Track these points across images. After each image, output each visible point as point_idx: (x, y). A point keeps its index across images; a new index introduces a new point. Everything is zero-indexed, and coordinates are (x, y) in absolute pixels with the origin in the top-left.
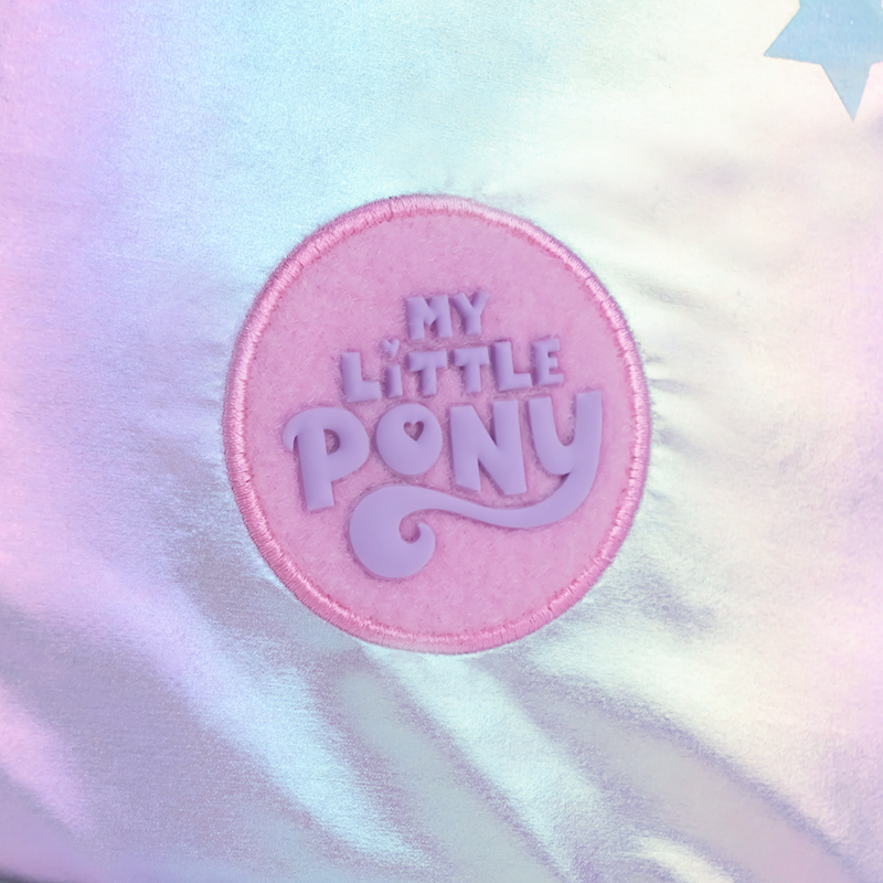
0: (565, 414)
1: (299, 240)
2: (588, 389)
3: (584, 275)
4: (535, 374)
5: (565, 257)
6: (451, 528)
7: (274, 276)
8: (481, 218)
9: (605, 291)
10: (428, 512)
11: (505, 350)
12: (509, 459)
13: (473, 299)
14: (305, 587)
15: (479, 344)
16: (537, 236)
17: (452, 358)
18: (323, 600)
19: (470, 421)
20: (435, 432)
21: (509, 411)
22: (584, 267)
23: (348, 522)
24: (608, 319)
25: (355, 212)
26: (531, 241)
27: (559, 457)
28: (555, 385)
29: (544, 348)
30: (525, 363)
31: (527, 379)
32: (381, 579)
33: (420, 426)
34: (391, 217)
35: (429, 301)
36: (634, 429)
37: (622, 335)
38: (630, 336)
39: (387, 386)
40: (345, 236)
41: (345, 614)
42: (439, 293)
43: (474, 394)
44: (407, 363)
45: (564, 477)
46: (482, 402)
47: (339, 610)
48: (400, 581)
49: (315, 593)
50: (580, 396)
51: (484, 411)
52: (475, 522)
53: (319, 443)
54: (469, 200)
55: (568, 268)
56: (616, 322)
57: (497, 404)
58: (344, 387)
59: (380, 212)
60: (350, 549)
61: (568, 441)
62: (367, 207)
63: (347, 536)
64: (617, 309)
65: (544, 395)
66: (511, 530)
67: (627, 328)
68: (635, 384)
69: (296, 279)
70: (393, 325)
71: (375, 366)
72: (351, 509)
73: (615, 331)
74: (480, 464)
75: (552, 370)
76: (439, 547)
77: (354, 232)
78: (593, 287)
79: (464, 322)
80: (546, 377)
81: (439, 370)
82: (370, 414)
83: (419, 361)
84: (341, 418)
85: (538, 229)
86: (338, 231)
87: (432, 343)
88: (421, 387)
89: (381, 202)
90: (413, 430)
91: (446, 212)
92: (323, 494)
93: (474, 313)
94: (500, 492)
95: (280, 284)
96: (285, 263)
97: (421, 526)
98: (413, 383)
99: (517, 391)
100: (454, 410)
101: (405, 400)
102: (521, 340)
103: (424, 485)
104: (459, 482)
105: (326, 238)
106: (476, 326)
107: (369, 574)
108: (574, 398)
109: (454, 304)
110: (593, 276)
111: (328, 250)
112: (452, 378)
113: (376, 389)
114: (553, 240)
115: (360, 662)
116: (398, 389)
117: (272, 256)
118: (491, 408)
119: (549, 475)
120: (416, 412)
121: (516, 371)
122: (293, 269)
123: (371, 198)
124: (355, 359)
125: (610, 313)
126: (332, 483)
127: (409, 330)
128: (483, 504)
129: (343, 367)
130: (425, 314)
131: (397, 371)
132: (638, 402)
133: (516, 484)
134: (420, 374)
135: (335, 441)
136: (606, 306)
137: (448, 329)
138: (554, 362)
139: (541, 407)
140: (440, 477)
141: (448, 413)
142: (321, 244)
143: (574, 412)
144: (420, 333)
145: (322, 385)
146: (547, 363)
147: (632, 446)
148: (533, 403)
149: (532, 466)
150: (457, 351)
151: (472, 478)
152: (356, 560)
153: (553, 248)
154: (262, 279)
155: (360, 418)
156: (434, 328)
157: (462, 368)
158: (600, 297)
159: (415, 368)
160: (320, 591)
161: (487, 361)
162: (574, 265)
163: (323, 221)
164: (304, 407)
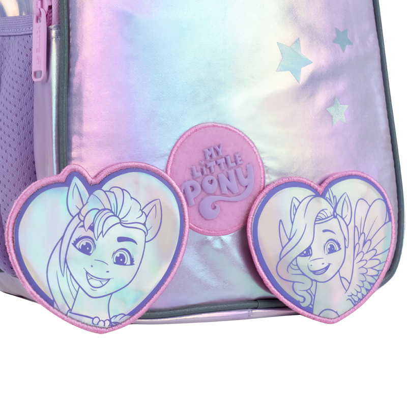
0: (245, 171)
1: (176, 141)
2: (249, 163)
3: (243, 135)
4: (236, 162)
5: (238, 132)
6: (223, 204)
7: (172, 151)
8: (217, 126)
9: (249, 138)
10: (217, 201)
11: (228, 158)
12: (233, 184)
13: (219, 147)
15: (222, 158)
16: (231, 128)
17: (216, 162)
18: (196, 227)
19: (223, 177)
20: (215, 182)
21: (232, 172)
22: (243, 133)
23: (199, 207)
24: (251, 145)
25: (188, 131)
26: (230, 130)
27: (245, 181)
28: (241, 164)
29: (237, 156)
30: (233, 160)
31: (234, 164)
32: (208, 220)
33: (212, 181)
34: (196, 130)
35: (209, 150)
36: (260, 171)
37: (254, 148)
38: (256, 148)
39: (202, 173)
40: (187, 137)
41: (202, 230)
42: (211, 147)
43: (223, 170)
44: (206, 166)
45: (246, 186)
46: (225, 172)
47: (200, 229)
48: (213, 219)
49: (194, 226)
50: (247, 166)
51: (226, 174)
52: (228, 201)
53: (189, 190)
54: (213, 122)
55: (239, 134)
56: (252, 145)
57: (229, 172)
58: (193, 175)
59: (194, 129)
60: (200, 214)
61: (246, 177)
62: (190, 129)
63: (199, 211)
64: (252, 142)
65: (239, 167)
66: (237, 202)
67: (255, 146)
68: (259, 160)
69: (177, 150)
70: (201, 157)
71: (199, 168)
72: (199, 204)
73: (253, 148)
74: (228, 188)
75: (240, 161)
76: (221, 210)
77: (189, 136)
78: (246, 138)
79: (218, 153)
80: (239, 163)
81: (214, 166)
82: (200, 180)
83: (209, 165)
84: (193, 182)
85: (231, 126)
86: (185, 136)
87: (211, 160)
88: (210, 171)
89: (193, 127)
90: (210, 182)
91: (209, 126)
92: (192, 202)
93: (220, 150)
94: (233, 193)
95: (174, 153)
96: (174, 147)
97: (216, 205)
98: (208, 170)
99: (232, 167)
100: (220, 175)
101: (207, 175)
102: (232, 155)
103: (215, 195)
104: (223, 193)
105: (182, 139)
106: (221, 154)
107: (206, 219)
108: (246, 167)
109: (215, 149)
110: (245, 135)
111: (183, 142)
112: (217, 167)
113: (200, 174)
114: (235, 128)
115: (208, 242)
116: (205, 173)
117: (170, 146)
118: (227, 173)
119: (243, 186)
120: (210, 177)
121: (232, 162)
122: (176, 148)
123: (191, 127)
124: (194, 167)
125: (251, 143)
126: (194, 199)
127: (205, 158)
128: (229, 197)
129: (192, 171)
130: (209, 153)
131: (204, 168)
132: (261, 164)
133: (236, 190)
134: (210, 168)
135: (193, 188)
136: (249, 142)
137: (214, 156)
138: (240, 159)
139: (239, 170)
140: (218, 192)
141: (218, 176)
142: (181, 141)
143: (247, 170)
144: (208, 158)
145: (188, 175)
146: (239, 159)
147: (261, 176)
148: (237, 169)
149: (239, 185)
150: (218, 161)
151: (226, 191)
152: (202, 217)
153: (235, 130)
154: (169, 152)
155: (197, 181)
156: (211, 156)
157: (219, 165)
158: (248, 140)
159: (208, 167)
160: (195, 225)
161: (225, 161)
162: (241, 133)
163: (181, 135)
164: (185, 182)
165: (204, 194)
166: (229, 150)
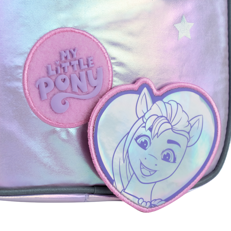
0: (95, 73)
1: (36, 41)
2: (99, 67)
3: (97, 42)
4: (88, 65)
5: (93, 38)
7: (31, 50)
8: (75, 31)
9: (102, 45)
10: (67, 98)
11: (82, 61)
12: (84, 84)
13: (74, 50)
14: (42, 117)
15: (75, 60)
16: (87, 34)
17: (70, 64)
18: (46, 119)
19: (75, 77)
20: (68, 80)
21: (83, 74)
22: (97, 40)
23: (50, 102)
24: (103, 51)
25: (48, 33)
26: (86, 36)
27: (94, 82)
28: (93, 67)
29: (90, 59)
30: (86, 63)
31: (86, 66)
32: (58, 113)
33: (64, 79)
34: (55, 34)
35: (65, 52)
36: (109, 74)
37: (106, 54)
38: (108, 54)
39: (57, 72)
40: (46, 39)
41: (51, 122)
42: (67, 49)
43: (76, 71)
44: (61, 66)
45: (95, 87)
46: (77, 73)
47: (50, 121)
48: (62, 113)
49: (45, 118)
50: (98, 69)
51: (78, 74)
52: (77, 99)
53: (43, 85)
54: (72, 28)
55: (94, 40)
56: (104, 51)
57: (81, 73)
58: (48, 73)
59: (53, 32)
60: (51, 108)
61: (96, 79)
62: (50, 32)
63: (50, 105)
64: (105, 48)
65: (90, 69)
66: (85, 100)
67: (107, 52)
68: (109, 65)
69: (36, 50)
70: (57, 58)
71: (54, 67)
72: (51, 99)
73: (104, 53)
74: (78, 86)
75: (92, 64)
76: (70, 105)
77: (48, 38)
78: (99, 44)
79: (72, 55)
80: (91, 66)
81: (68, 67)
82: (54, 78)
83: (64, 65)
84: (48, 79)
85: (87, 32)
86: (44, 38)
87: (66, 61)
88: (64, 71)
89: (53, 30)
90: (63, 80)
91: (67, 31)
92: (45, 96)
93: (74, 53)
94: (82, 92)
95: (33, 51)
96: (34, 47)
97: (66, 101)
98: (62, 70)
99: (84, 69)
100: (72, 75)
101: (61, 74)
102: (85, 58)
103: (66, 92)
104: (74, 91)
105: (42, 40)
106: (75, 56)
107: (55, 113)
108: (97, 70)
109: (70, 52)
110: (99, 42)
111: (42, 43)
112: (70, 68)
113: (55, 72)
114: (90, 35)
115: (54, 132)
116: (59, 72)
117: (30, 45)
118: (79, 73)
119: (92, 87)
120: (63, 76)
121: (84, 65)
122: (35, 48)
123: (51, 30)
124: (50, 66)
125: (103, 49)
126: (47, 94)
127: (61, 59)
128: (78, 95)
129: (47, 68)
130: (64, 54)
131: (59, 68)
132: (110, 68)
133: (85, 90)
134: (64, 68)
135: (47, 85)
136: (102, 48)
137: (69, 57)
138: (92, 62)
139: (89, 72)
140: (69, 90)
141: (70, 76)
142: (41, 41)
143: (97, 73)
144: (63, 59)
145: (43, 73)
146: (91, 62)
147: (109, 78)
148: (88, 71)
149: (89, 85)
150: (71, 62)
151: (76, 89)
152: (53, 110)
153: (91, 36)
154: (29, 51)
155: (51, 79)
156: (66, 57)
157: (73, 66)
158: (101, 46)
159: (63, 67)
160: (45, 117)
161: (78, 64)
162: (95, 40)
163: (41, 36)
164: (40, 78)
165: (56, 90)
166: (83, 54)
